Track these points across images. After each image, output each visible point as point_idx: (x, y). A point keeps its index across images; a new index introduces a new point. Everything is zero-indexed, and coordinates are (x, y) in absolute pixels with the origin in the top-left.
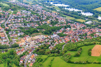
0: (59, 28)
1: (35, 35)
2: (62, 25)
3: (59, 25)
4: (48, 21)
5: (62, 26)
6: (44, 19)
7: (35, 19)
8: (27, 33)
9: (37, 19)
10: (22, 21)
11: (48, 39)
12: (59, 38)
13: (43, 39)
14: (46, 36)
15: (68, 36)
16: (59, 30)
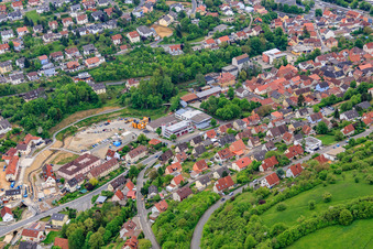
0: (220, 56)
1: (80, 124)
2: (235, 36)
3: (219, 41)
4: (163, 22)
5: (238, 42)
6: (138, 14)
7: (91, 20)
8: (30, 119)
9: (103, 20)
10: (19, 47)
11: (138, 153)
12: (205, 136)
13: (114, 152)
14: (136, 126)
15: (260, 115)
16: (220, 71)
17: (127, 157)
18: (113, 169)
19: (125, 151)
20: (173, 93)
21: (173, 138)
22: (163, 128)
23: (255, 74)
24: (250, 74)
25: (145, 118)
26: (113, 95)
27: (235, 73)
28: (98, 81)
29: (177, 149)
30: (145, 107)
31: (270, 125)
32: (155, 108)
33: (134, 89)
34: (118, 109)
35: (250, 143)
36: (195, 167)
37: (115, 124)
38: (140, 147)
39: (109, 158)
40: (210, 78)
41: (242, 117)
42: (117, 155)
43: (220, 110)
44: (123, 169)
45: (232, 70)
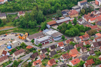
11: (20, 53)
12: (58, 45)
13: (6, 52)
14: (21, 38)
15: (89, 34)
16: (71, 9)
17: (14, 55)
18: (5, 61)
19: (13, 51)
20: (43, 20)
21: (40, 46)
22: (35, 39)
23: (90, 11)
24: (87, 11)
25: (26, 34)
26: (10, 20)
27: (79, 10)
28: (3, 12)
29: (41, 52)
30: (27, 27)
31: (94, 41)
32: (32, 28)
33: (22, 17)
34: (12, 28)
35: (81, 50)
36: (49, 63)
37: (10, 36)
38: (21, 49)
39: (3, 55)
40: (65, 13)
41: (80, 35)
42: (8, 54)
43: (67, 31)
44: (10, 62)
45: (77, 9)
